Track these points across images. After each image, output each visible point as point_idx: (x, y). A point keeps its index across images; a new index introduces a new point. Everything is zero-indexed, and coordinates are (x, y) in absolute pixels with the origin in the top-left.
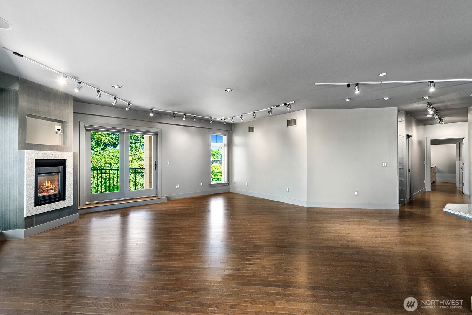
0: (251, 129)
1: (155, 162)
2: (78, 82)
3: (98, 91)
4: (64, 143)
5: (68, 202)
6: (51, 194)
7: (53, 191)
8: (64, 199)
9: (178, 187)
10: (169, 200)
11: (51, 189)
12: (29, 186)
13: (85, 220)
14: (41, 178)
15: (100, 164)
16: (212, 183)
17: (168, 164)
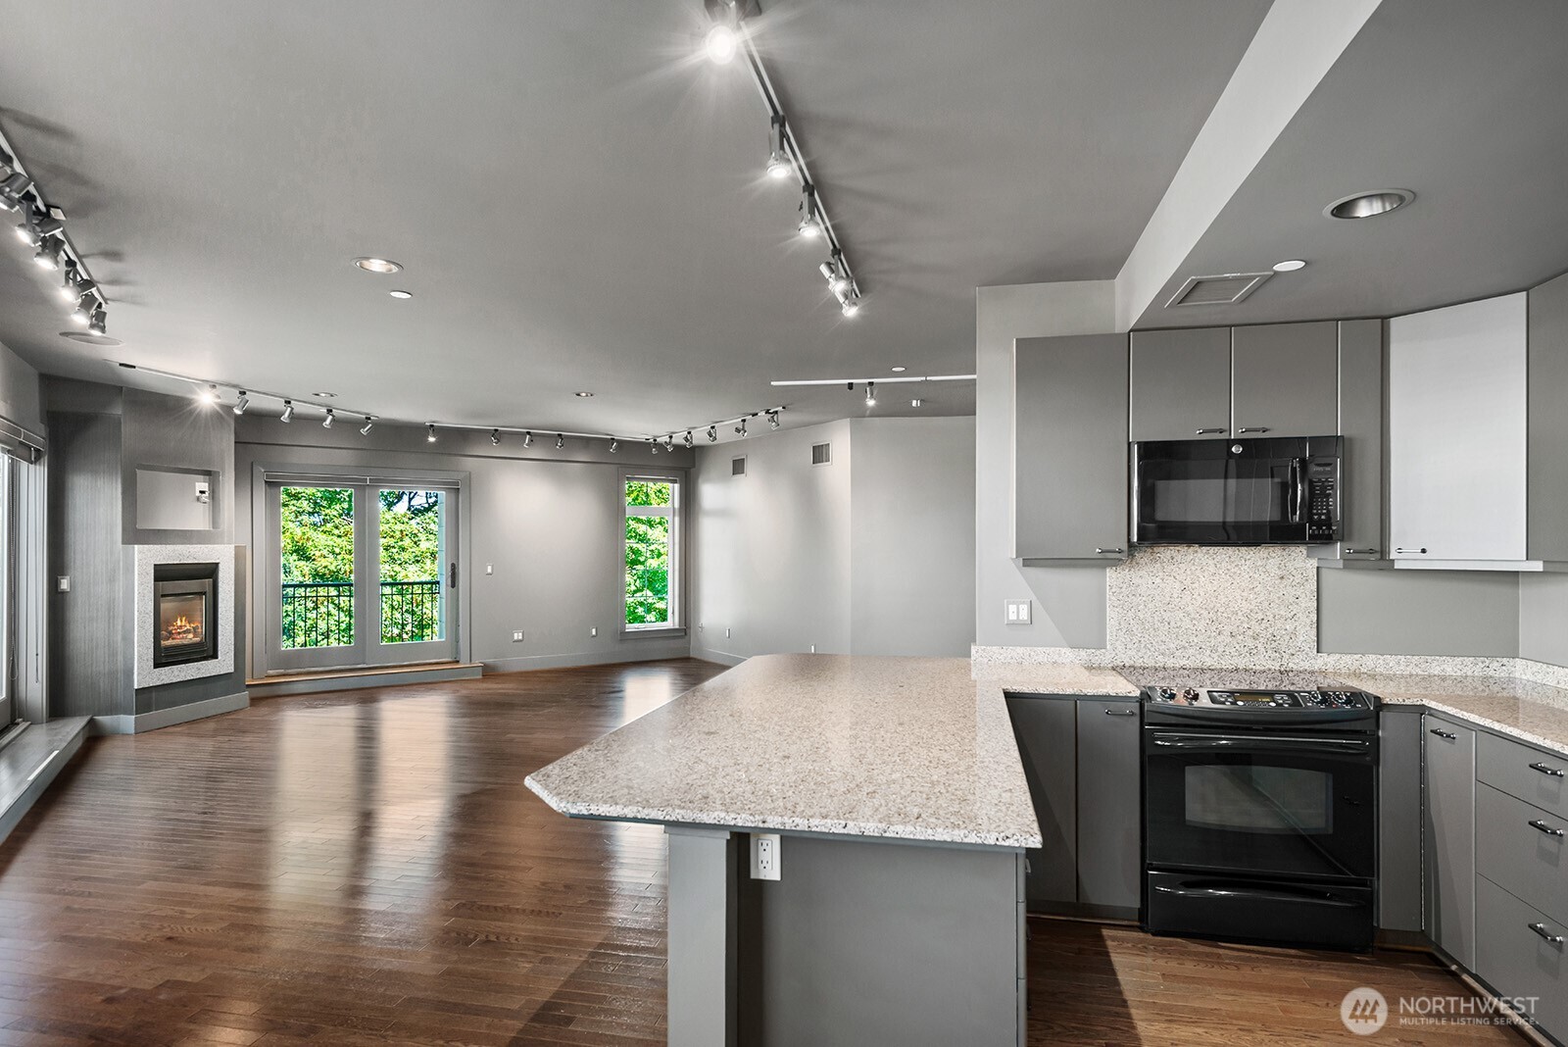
0: (738, 467)
1: (453, 565)
2: (240, 393)
3: (286, 402)
4: (215, 523)
5: (223, 663)
6: (185, 642)
7: (191, 636)
8: (215, 656)
9: (520, 638)
10: (489, 672)
11: (188, 631)
12: (142, 622)
13: (263, 711)
14: (167, 605)
15: (335, 563)
16: (631, 627)
17: (489, 571)
